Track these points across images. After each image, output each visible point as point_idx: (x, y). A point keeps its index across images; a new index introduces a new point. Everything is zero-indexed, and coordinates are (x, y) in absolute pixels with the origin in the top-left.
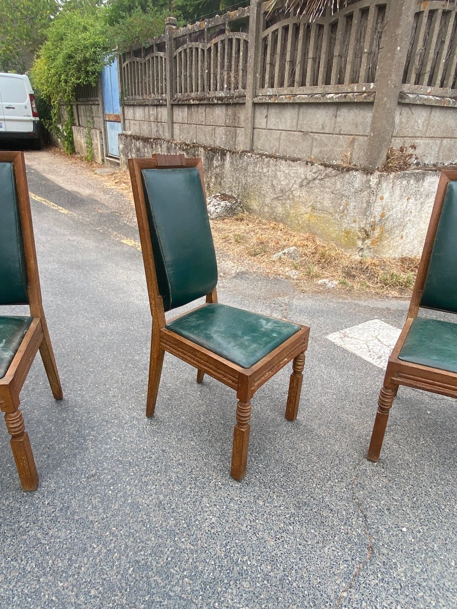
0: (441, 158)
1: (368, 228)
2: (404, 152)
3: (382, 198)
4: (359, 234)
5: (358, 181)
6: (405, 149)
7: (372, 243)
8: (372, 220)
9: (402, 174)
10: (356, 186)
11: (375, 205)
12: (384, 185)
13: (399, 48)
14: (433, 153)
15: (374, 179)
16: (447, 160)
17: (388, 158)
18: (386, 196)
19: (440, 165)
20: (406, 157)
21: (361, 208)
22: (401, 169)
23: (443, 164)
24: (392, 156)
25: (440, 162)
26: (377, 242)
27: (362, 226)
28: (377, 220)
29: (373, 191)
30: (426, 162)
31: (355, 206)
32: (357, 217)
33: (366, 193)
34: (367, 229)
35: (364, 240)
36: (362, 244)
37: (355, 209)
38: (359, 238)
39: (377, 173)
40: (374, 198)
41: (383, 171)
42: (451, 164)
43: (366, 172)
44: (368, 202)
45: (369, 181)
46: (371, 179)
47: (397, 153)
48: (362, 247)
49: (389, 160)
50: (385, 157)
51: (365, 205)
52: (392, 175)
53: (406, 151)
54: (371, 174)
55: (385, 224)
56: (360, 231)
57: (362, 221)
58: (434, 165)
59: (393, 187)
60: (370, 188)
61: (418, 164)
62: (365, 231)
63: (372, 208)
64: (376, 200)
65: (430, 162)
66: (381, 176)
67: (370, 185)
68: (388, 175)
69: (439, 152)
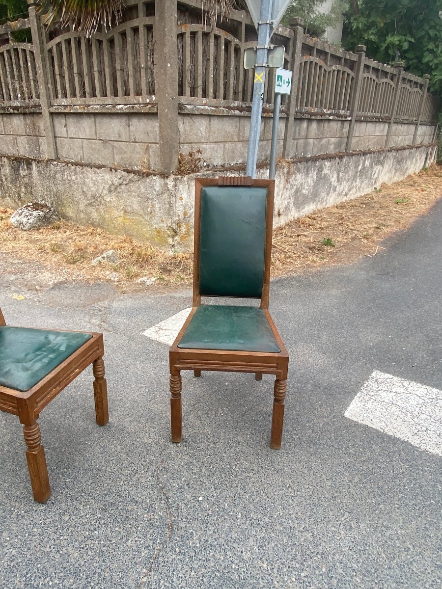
0: (227, 160)
1: (175, 226)
2: (193, 157)
3: (181, 199)
4: (168, 232)
5: (158, 184)
6: (193, 154)
7: (181, 239)
8: (177, 218)
9: (195, 176)
10: (157, 189)
11: (177, 205)
12: (181, 187)
13: (169, 65)
14: (219, 155)
15: (170, 183)
16: (232, 161)
17: (180, 163)
18: (185, 196)
19: (227, 166)
20: (196, 161)
21: (165, 209)
22: (193, 171)
23: (230, 165)
24: (183, 160)
25: (227, 163)
26: (186, 237)
27: (169, 225)
28: (181, 218)
29: (172, 193)
30: (215, 164)
31: (160, 208)
32: (164, 217)
33: (166, 195)
34: (173, 227)
35: (173, 237)
36: (173, 241)
37: (160, 210)
38: (169, 236)
39: (172, 177)
40: (174, 199)
41: (177, 175)
42: (236, 164)
43: (163, 176)
44: (170, 203)
45: (166, 184)
46: (168, 182)
47: (187, 158)
48: (173, 243)
49: (181, 165)
50: (177, 162)
51: (168, 206)
52: (186, 178)
53: (194, 155)
54: (167, 178)
55: (189, 221)
56: (168, 229)
57: (168, 221)
58: (222, 166)
59: (189, 188)
60: (169, 190)
61: (208, 166)
62: (173, 229)
63: (174, 208)
64: (176, 201)
65: (218, 163)
66: (176, 179)
67: (168, 188)
68: (182, 178)
69: (224, 154)
